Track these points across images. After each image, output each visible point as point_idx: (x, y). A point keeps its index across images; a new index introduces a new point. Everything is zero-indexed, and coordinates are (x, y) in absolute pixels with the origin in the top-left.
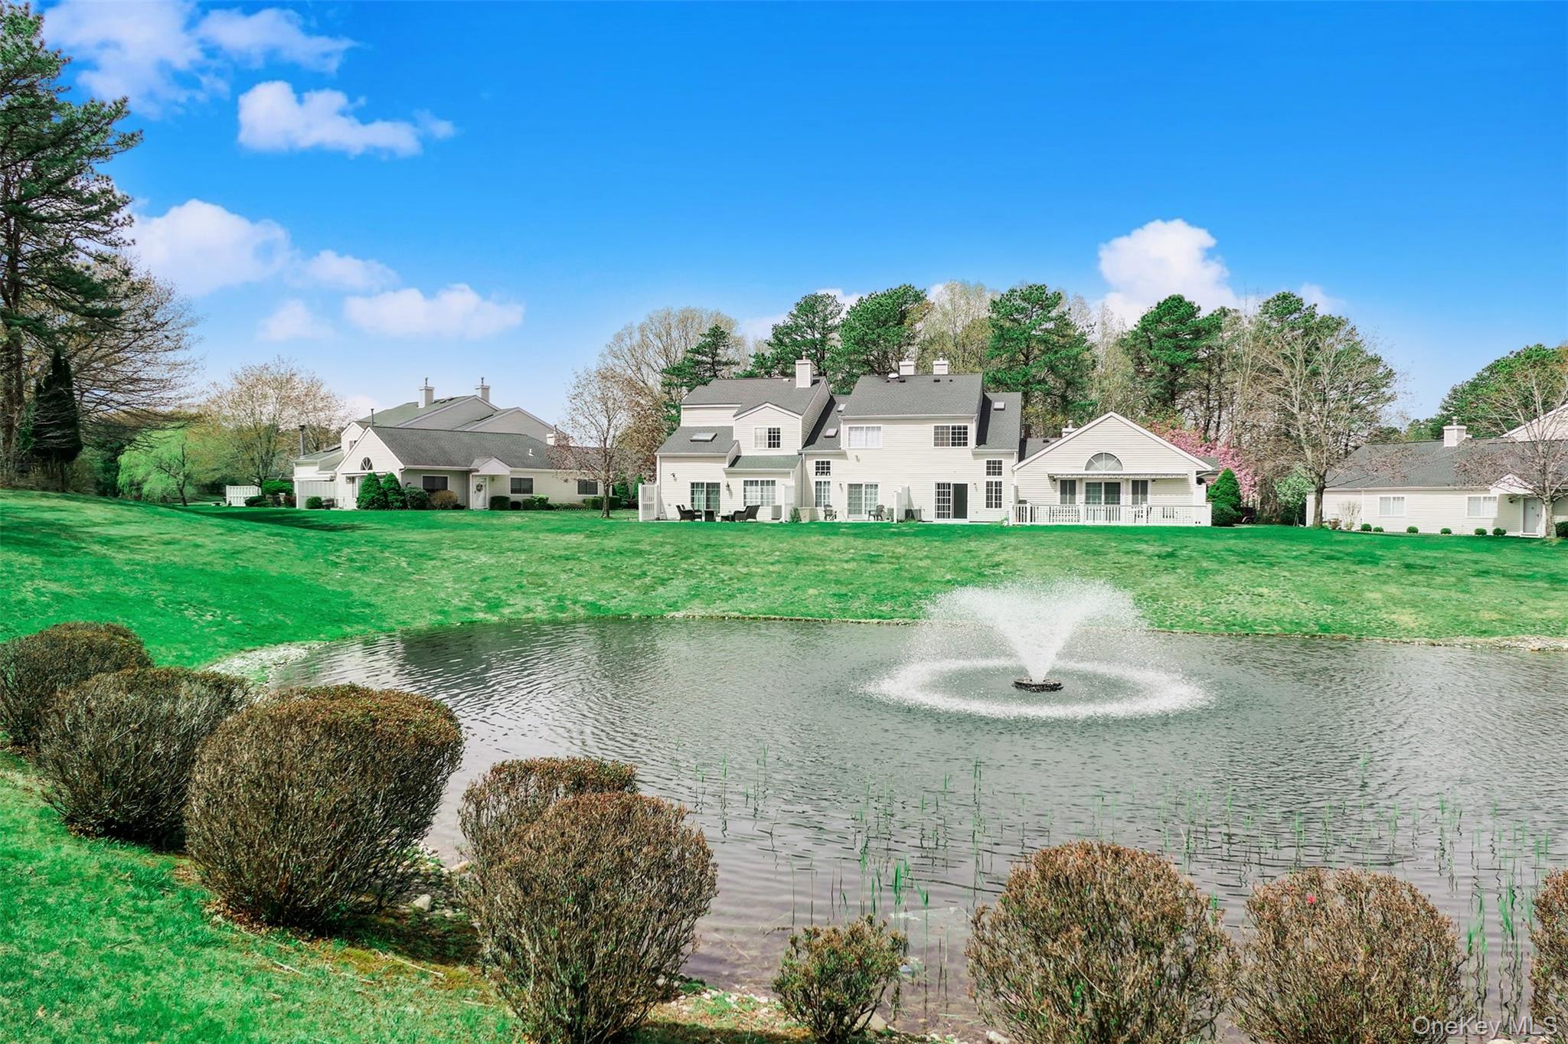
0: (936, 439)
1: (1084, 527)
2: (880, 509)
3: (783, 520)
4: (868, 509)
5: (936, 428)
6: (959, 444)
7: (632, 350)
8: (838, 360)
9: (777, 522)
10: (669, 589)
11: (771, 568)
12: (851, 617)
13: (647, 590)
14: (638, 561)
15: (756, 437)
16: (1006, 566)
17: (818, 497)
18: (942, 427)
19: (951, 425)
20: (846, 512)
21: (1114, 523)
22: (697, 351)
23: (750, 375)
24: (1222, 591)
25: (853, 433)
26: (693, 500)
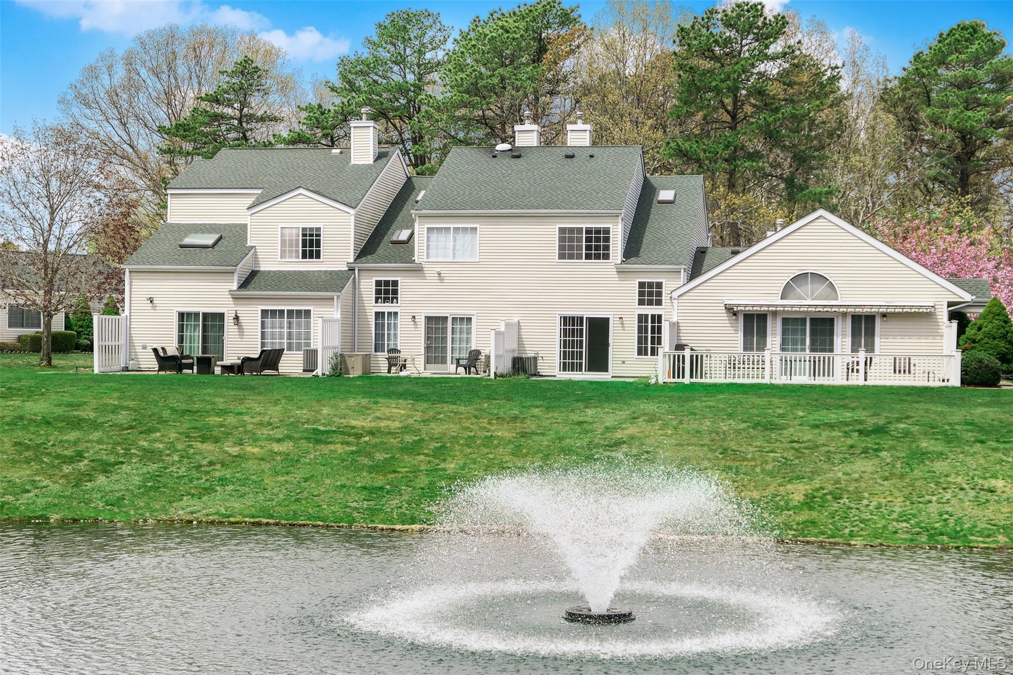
0: (562, 248)
1: (772, 387)
2: (475, 355)
3: (319, 371)
4: (457, 355)
5: (562, 230)
6: (597, 257)
7: (113, 96)
8: (436, 116)
9: (310, 375)
10: (114, 477)
11: (276, 447)
12: (382, 522)
13: (80, 479)
14: (73, 435)
15: (283, 242)
16: (630, 446)
17: (379, 336)
18: (571, 230)
19: (584, 226)
20: (421, 360)
21: (821, 381)
22: (215, 100)
23: (298, 140)
24: (937, 484)
25: (434, 237)
26: (181, 339)
